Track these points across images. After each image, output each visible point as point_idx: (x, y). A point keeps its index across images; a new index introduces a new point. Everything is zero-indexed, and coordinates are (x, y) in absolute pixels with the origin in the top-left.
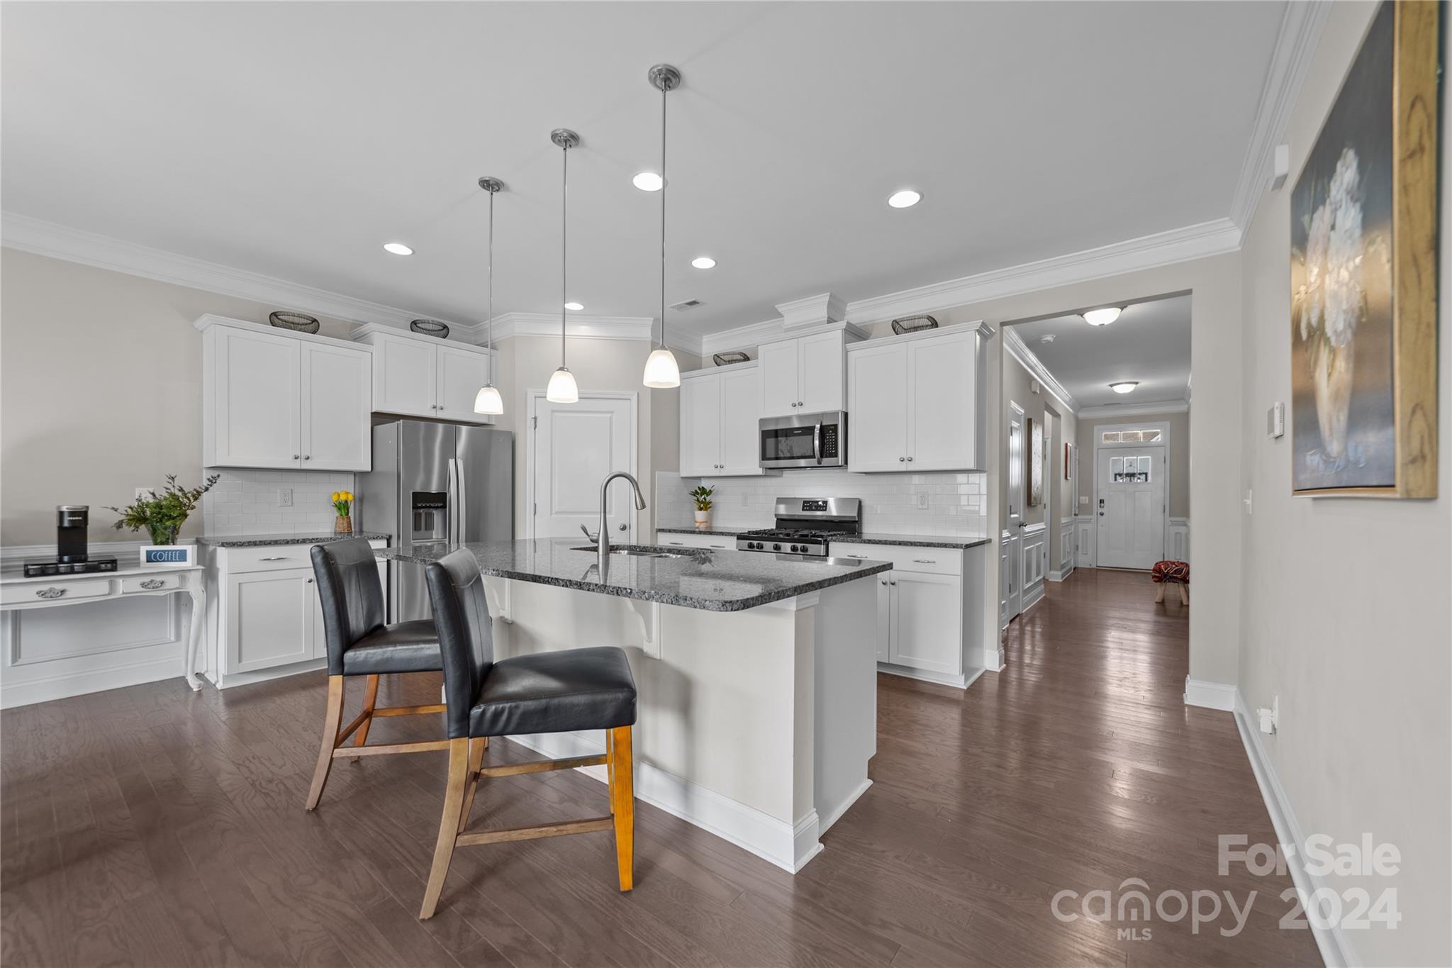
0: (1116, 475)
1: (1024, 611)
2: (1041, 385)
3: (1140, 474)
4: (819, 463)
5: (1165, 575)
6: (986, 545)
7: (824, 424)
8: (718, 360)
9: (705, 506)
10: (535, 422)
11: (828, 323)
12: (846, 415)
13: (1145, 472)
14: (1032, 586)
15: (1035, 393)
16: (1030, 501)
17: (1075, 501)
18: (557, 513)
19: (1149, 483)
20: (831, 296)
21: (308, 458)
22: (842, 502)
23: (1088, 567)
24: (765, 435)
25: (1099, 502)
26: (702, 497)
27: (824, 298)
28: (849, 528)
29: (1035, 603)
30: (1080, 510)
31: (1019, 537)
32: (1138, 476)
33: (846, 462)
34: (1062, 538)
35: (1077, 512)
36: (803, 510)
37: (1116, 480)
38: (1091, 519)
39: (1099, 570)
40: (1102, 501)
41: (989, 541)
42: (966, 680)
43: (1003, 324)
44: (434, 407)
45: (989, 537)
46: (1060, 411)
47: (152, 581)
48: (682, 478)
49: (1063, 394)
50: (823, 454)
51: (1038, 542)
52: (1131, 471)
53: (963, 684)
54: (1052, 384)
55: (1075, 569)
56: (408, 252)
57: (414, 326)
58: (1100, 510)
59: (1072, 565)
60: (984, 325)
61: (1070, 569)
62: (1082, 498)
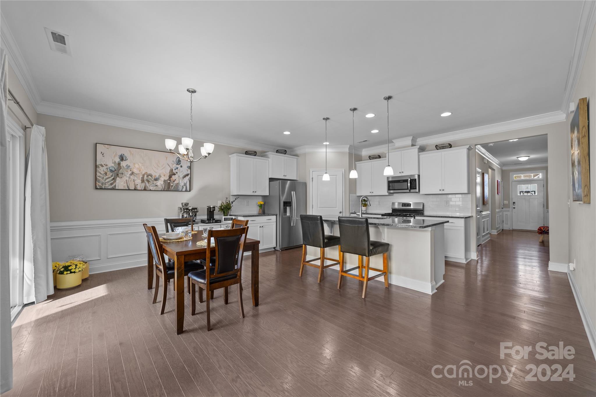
0: (520, 192)
1: (483, 243)
2: (487, 160)
3: (532, 191)
4: (410, 191)
5: (544, 231)
6: (471, 218)
7: (411, 179)
8: (371, 158)
9: (365, 205)
10: (312, 179)
11: (412, 146)
12: (419, 176)
13: (534, 190)
14: (485, 234)
15: (485, 163)
16: (484, 203)
17: (502, 203)
18: (319, 208)
19: (536, 195)
20: (413, 137)
21: (256, 192)
22: (416, 204)
23: (509, 229)
24: (389, 182)
25: (513, 203)
26: (365, 202)
27: (411, 138)
28: (419, 212)
29: (487, 241)
30: (505, 206)
31: (480, 216)
32: (531, 192)
33: (419, 191)
34: (496, 217)
35: (503, 207)
36: (402, 206)
37: (520, 194)
38: (509, 210)
39: (514, 230)
41: (472, 216)
42: (466, 261)
43: (476, 145)
44: (284, 176)
45: (472, 215)
46: (495, 168)
47: (228, 226)
48: (357, 196)
49: (496, 161)
50: (411, 188)
51: (487, 218)
52: (527, 190)
53: (465, 261)
54: (492, 158)
55: (502, 230)
56: (289, 133)
57: (277, 152)
58: (513, 206)
59: (501, 228)
60: (470, 147)
61: (501, 230)
62: (505, 201)
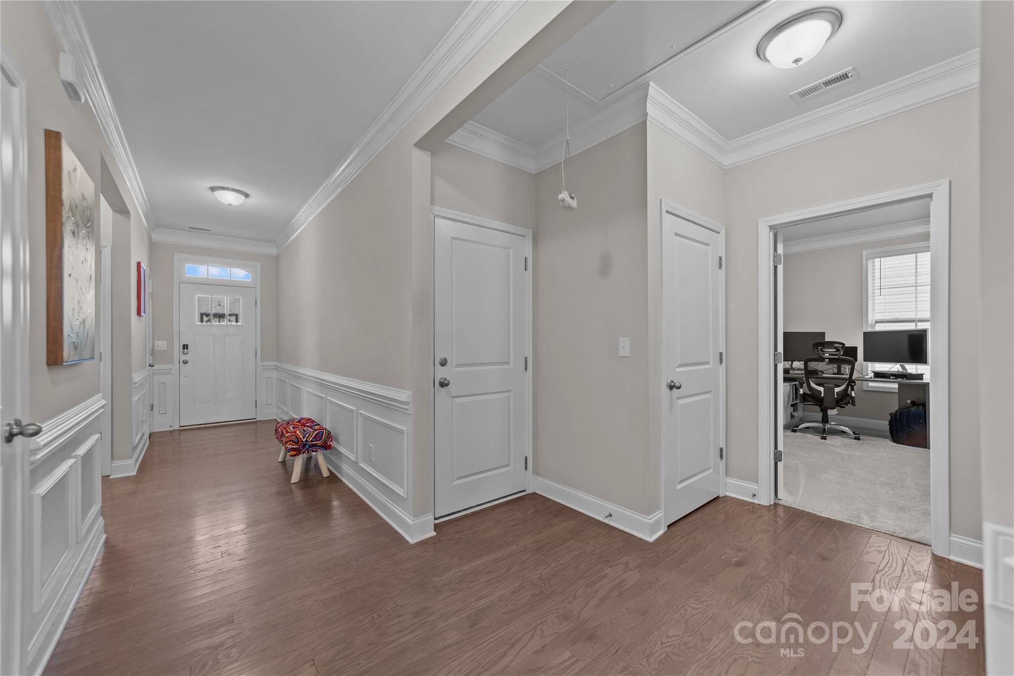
0: (202, 315)
3: (230, 315)
13: (236, 313)
17: (149, 347)
19: (240, 328)
23: (168, 429)
25: (181, 348)
30: (157, 359)
32: (228, 318)
35: (153, 363)
37: (202, 321)
38: (171, 370)
39: (184, 431)
40: (185, 347)
52: (220, 312)
55: (150, 437)
58: (183, 358)
59: (147, 435)
62: (158, 341)
